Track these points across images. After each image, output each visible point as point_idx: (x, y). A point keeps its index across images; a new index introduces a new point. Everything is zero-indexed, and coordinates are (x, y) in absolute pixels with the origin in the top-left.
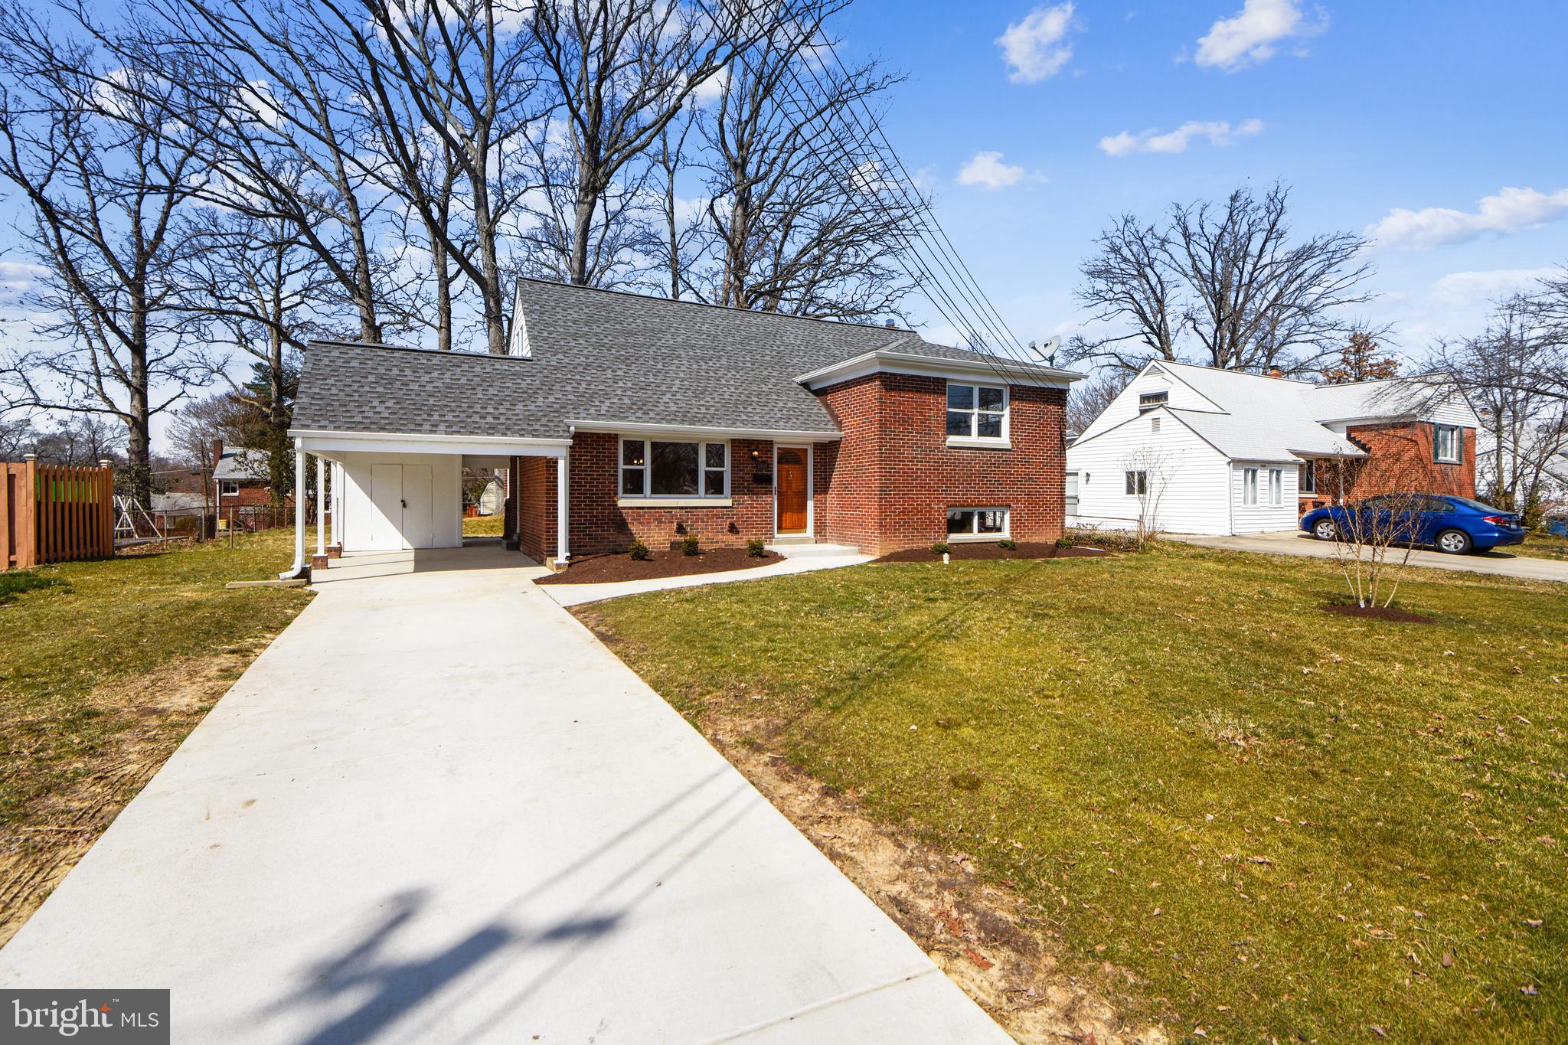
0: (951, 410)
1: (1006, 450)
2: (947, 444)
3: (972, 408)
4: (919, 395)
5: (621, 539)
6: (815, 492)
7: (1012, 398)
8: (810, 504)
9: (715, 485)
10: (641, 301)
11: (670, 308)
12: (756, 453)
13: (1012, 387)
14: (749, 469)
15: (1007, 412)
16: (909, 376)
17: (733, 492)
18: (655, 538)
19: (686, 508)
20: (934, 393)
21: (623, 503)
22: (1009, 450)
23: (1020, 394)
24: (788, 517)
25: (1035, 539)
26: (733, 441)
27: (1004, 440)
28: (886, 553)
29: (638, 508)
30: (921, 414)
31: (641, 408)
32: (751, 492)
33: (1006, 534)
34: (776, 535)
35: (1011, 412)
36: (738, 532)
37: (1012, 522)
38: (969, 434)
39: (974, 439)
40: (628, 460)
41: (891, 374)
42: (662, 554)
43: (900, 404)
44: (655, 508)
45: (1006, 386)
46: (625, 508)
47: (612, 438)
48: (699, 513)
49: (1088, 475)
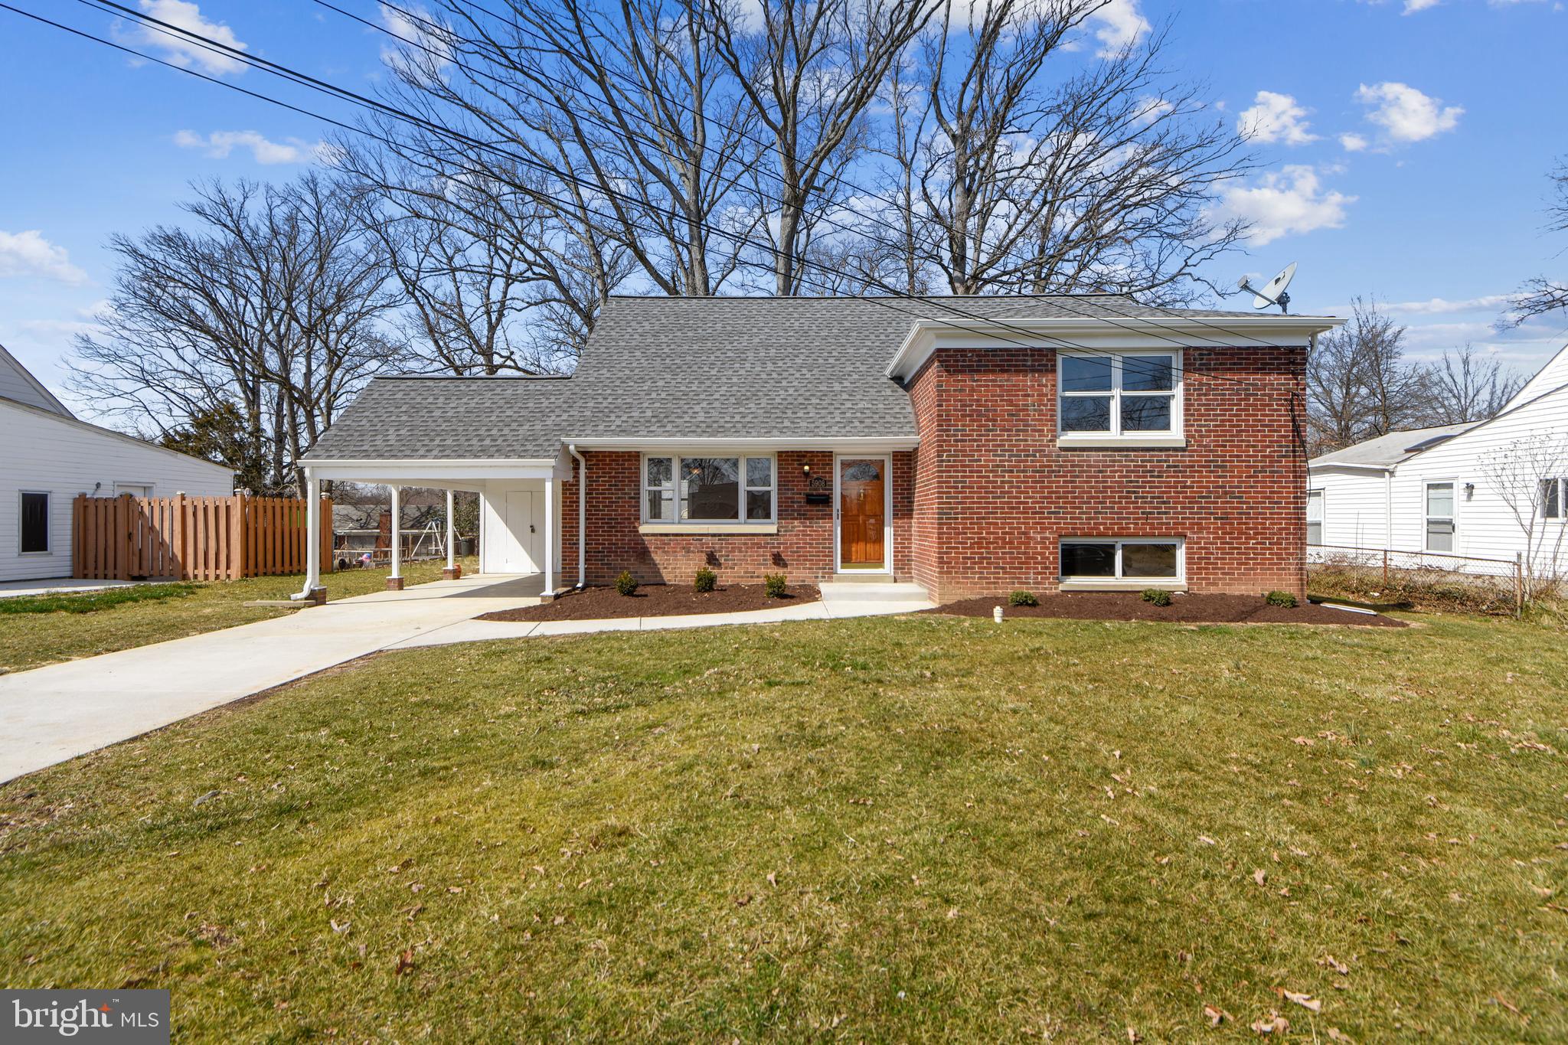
0: (1068, 394)
1: (1175, 449)
2: (1059, 444)
3: (1109, 388)
4: (1006, 376)
5: (643, 570)
6: (895, 516)
7: (1188, 368)
8: (889, 532)
9: (758, 507)
10: (735, 303)
11: (767, 306)
12: (807, 468)
13: (1186, 350)
14: (801, 489)
15: (1178, 392)
16: (987, 350)
17: (780, 516)
18: (680, 569)
19: (720, 535)
20: (1033, 371)
21: (643, 529)
22: (1183, 450)
23: (1200, 361)
24: (857, 549)
25: (1238, 589)
26: (780, 454)
27: (1175, 433)
28: (950, 600)
29: (661, 535)
30: (1010, 403)
31: (660, 422)
32: (803, 516)
33: (1178, 581)
34: (840, 571)
35: (1187, 390)
36: (785, 565)
37: (1190, 561)
38: (1106, 427)
39: (1114, 434)
40: (655, 481)
41: (957, 350)
42: (686, 589)
43: (972, 390)
44: (682, 535)
45: (1176, 350)
46: (647, 535)
47: (634, 457)
48: (736, 540)
49: (1470, 487)
